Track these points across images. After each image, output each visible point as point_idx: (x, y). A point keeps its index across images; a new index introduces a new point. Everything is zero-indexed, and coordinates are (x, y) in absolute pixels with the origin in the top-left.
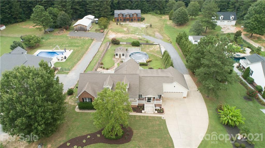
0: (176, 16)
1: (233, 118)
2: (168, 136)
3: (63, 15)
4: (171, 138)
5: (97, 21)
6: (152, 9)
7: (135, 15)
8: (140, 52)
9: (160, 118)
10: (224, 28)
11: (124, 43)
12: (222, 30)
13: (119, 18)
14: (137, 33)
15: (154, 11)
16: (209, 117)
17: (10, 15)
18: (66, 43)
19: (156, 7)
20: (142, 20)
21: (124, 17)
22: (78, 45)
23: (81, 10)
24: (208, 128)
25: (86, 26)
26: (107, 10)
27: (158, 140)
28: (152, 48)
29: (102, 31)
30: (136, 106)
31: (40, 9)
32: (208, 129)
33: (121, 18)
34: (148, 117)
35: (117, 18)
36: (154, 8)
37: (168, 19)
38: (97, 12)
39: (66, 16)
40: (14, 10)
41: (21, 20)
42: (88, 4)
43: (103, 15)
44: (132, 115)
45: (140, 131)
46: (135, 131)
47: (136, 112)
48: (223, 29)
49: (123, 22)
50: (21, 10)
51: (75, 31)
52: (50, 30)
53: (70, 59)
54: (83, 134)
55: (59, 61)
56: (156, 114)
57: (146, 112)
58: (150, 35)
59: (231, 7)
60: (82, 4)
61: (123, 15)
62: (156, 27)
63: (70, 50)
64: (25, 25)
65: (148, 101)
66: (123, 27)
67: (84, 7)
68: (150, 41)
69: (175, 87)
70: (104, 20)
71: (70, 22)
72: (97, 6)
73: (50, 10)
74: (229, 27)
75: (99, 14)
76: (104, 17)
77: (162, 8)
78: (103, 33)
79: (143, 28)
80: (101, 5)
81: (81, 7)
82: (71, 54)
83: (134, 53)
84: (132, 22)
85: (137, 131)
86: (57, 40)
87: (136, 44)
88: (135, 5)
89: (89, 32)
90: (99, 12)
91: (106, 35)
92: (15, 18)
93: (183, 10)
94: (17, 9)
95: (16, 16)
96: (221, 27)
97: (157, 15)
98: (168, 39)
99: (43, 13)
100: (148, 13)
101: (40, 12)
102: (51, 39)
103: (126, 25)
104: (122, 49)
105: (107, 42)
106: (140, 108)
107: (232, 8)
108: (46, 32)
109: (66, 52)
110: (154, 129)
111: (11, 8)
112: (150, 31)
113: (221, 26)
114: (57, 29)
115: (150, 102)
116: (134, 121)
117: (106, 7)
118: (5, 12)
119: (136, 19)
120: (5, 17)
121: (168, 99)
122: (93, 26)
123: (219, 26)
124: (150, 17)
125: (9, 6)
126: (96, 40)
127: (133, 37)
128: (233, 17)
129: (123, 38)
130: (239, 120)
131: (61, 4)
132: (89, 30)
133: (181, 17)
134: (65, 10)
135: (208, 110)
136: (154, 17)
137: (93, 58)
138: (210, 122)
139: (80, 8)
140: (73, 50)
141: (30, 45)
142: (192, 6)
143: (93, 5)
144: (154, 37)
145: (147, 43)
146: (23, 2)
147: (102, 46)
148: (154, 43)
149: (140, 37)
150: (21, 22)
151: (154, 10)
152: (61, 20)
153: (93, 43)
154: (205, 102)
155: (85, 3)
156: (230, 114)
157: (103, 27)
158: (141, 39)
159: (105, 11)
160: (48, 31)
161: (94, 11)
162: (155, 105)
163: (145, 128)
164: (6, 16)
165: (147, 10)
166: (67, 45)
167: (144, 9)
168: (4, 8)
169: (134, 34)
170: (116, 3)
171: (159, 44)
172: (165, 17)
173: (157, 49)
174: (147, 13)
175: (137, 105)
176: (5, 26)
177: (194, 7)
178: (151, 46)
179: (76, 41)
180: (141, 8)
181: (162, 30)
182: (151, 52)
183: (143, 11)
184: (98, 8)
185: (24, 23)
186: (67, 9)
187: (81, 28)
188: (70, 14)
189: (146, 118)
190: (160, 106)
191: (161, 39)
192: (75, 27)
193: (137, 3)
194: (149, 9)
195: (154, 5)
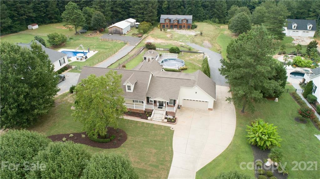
0: (235, 23)
1: (263, 137)
2: (169, 148)
3: (97, 15)
4: (172, 151)
5: (138, 25)
6: (210, 17)
7: (185, 22)
8: (176, 59)
9: (169, 128)
10: (298, 40)
11: (160, 49)
12: (293, 42)
13: (165, 23)
14: (181, 40)
15: (212, 19)
16: (235, 135)
17: (45, 14)
18: (95, 44)
19: (215, 14)
20: (192, 28)
21: (172, 22)
22: (107, 47)
23: (123, 13)
24: (229, 146)
25: (122, 29)
26: (151, 14)
27: (154, 151)
28: (193, 57)
29: (140, 35)
30: (142, 111)
31: (72, 6)
32: (227, 148)
33: (167, 24)
34: (153, 125)
35: (163, 24)
36: (212, 16)
37: (226, 29)
38: (140, 16)
39: (100, 16)
40: (50, 9)
41: (57, 21)
42: (131, 7)
43: (147, 20)
44: (134, 121)
45: (136, 139)
46: (129, 138)
47: (141, 118)
48: (295, 41)
49: (169, 29)
50: (57, 9)
51: (110, 33)
52: (82, 31)
53: (91, 59)
54: (67, 132)
55: (78, 61)
56: (165, 122)
57: (153, 120)
58: (196, 43)
59: (312, 14)
60: (124, 6)
61: (170, 20)
62: (208, 35)
63: (94, 51)
64: (59, 26)
65: (159, 108)
66: (166, 33)
67: (126, 10)
68: (194, 49)
69: (196, 93)
70: (146, 25)
71: (104, 23)
72: (141, 9)
73: (86, 9)
74: (305, 39)
75: (143, 18)
76: (147, 21)
77: (222, 16)
78: (140, 38)
79: (190, 36)
80: (146, 8)
81: (123, 9)
82: (94, 55)
83: (169, 59)
84: (180, 29)
85: (133, 138)
86: (87, 41)
87: (174, 51)
88: (187, 11)
89: (126, 35)
90: (142, 16)
91: (143, 40)
92: (50, 18)
93: (243, 16)
94: (53, 8)
95: (51, 16)
96: (293, 39)
97: (215, 23)
98: (218, 49)
99: (75, 11)
100: (204, 21)
101: (71, 9)
102: (80, 40)
103: (172, 32)
104: (152, 53)
105: (140, 47)
106: (147, 114)
107: (313, 17)
108: (77, 33)
109: (89, 52)
110: (155, 139)
111: (47, 6)
112: (198, 39)
113: (293, 37)
114: (91, 31)
115: (162, 108)
116: (134, 127)
117: (151, 10)
118: (40, 11)
119: (186, 26)
120: (39, 16)
121: (187, 109)
122: (132, 30)
123: (291, 37)
124: (205, 25)
125: (45, 5)
126: (130, 44)
127: (174, 43)
128: (311, 26)
129: (161, 44)
130: (271, 139)
131: (99, 4)
132: (125, 33)
133: (240, 25)
134: (103, 11)
135: (237, 127)
136: (211, 26)
137: (117, 61)
138: (234, 140)
139: (123, 11)
140: (97, 52)
141: (54, 43)
142: (258, 12)
143: (136, 7)
144: (201, 45)
145: (190, 51)
146: (61, 2)
147: (134, 50)
148: (199, 51)
149: (183, 44)
150: (56, 22)
151: (211, 18)
152: (95, 21)
153: (124, 46)
154: (237, 117)
155: (128, 6)
156: (260, 131)
157: (142, 31)
158: (184, 46)
159: (149, 14)
160: (80, 33)
161: (137, 14)
162: (167, 114)
163: (144, 136)
164: (41, 15)
165: (203, 17)
166: (95, 47)
167: (198, 16)
168: (39, 6)
169: (177, 40)
170: (165, 8)
171: (203, 53)
172: (225, 27)
173: (199, 58)
174: (202, 21)
175: (144, 110)
176: (37, 25)
177: (260, 13)
178: (193, 54)
179: (106, 43)
180: (195, 15)
181: (215, 39)
182: (191, 60)
183: (198, 19)
184: (141, 11)
185: (58, 24)
186: (106, 10)
187: (116, 31)
188: (109, 16)
189: (150, 126)
190: (173, 114)
191: (209, 48)
192: (109, 29)
193: (190, 8)
194: (205, 17)
195: (212, 12)
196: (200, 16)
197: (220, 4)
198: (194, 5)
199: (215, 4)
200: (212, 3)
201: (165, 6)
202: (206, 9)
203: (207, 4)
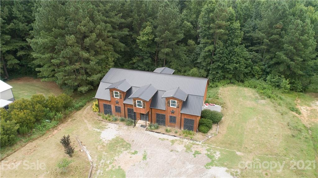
6: (263, 71)
7: (174, 106)
13: (110, 102)
15: (268, 78)
19: (278, 63)
20: (203, 128)
33: (117, 103)
36: (269, 67)
88: (203, 54)
97: (278, 92)
119: (178, 120)
124: (249, 103)
151: (268, 73)
165: (246, 71)
183: (231, 76)
193: (211, 47)
194: (252, 68)
195: (271, 58)
196: (236, 68)
197: (299, 40)
198: (220, 39)
199: (283, 40)
200: (274, 36)
201: (145, 38)
202: (254, 48)
203: (259, 36)
